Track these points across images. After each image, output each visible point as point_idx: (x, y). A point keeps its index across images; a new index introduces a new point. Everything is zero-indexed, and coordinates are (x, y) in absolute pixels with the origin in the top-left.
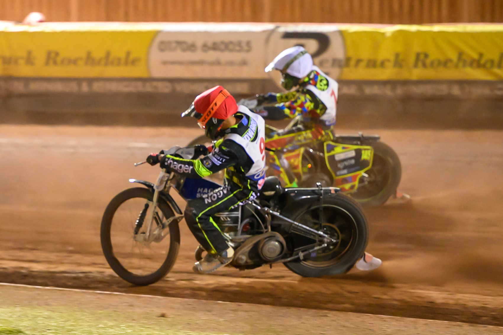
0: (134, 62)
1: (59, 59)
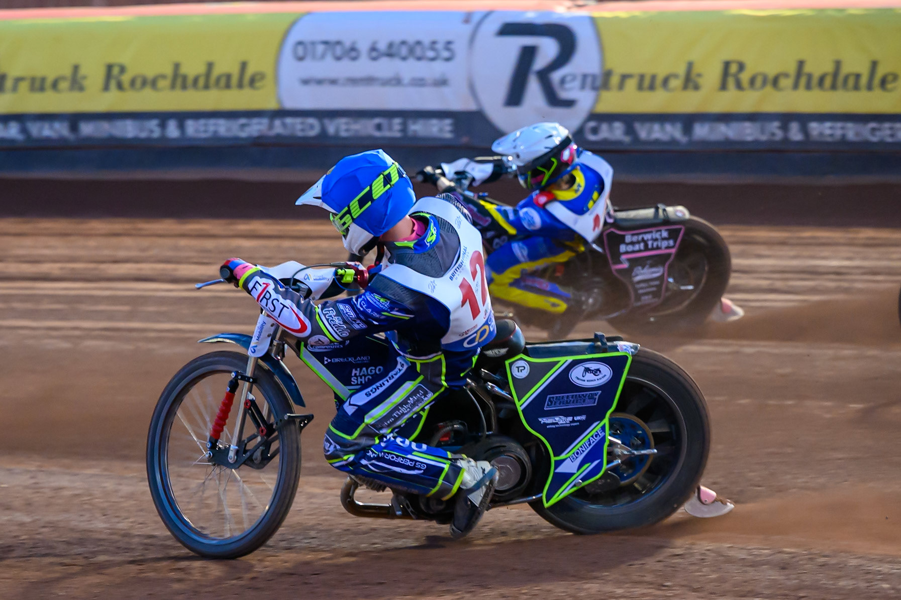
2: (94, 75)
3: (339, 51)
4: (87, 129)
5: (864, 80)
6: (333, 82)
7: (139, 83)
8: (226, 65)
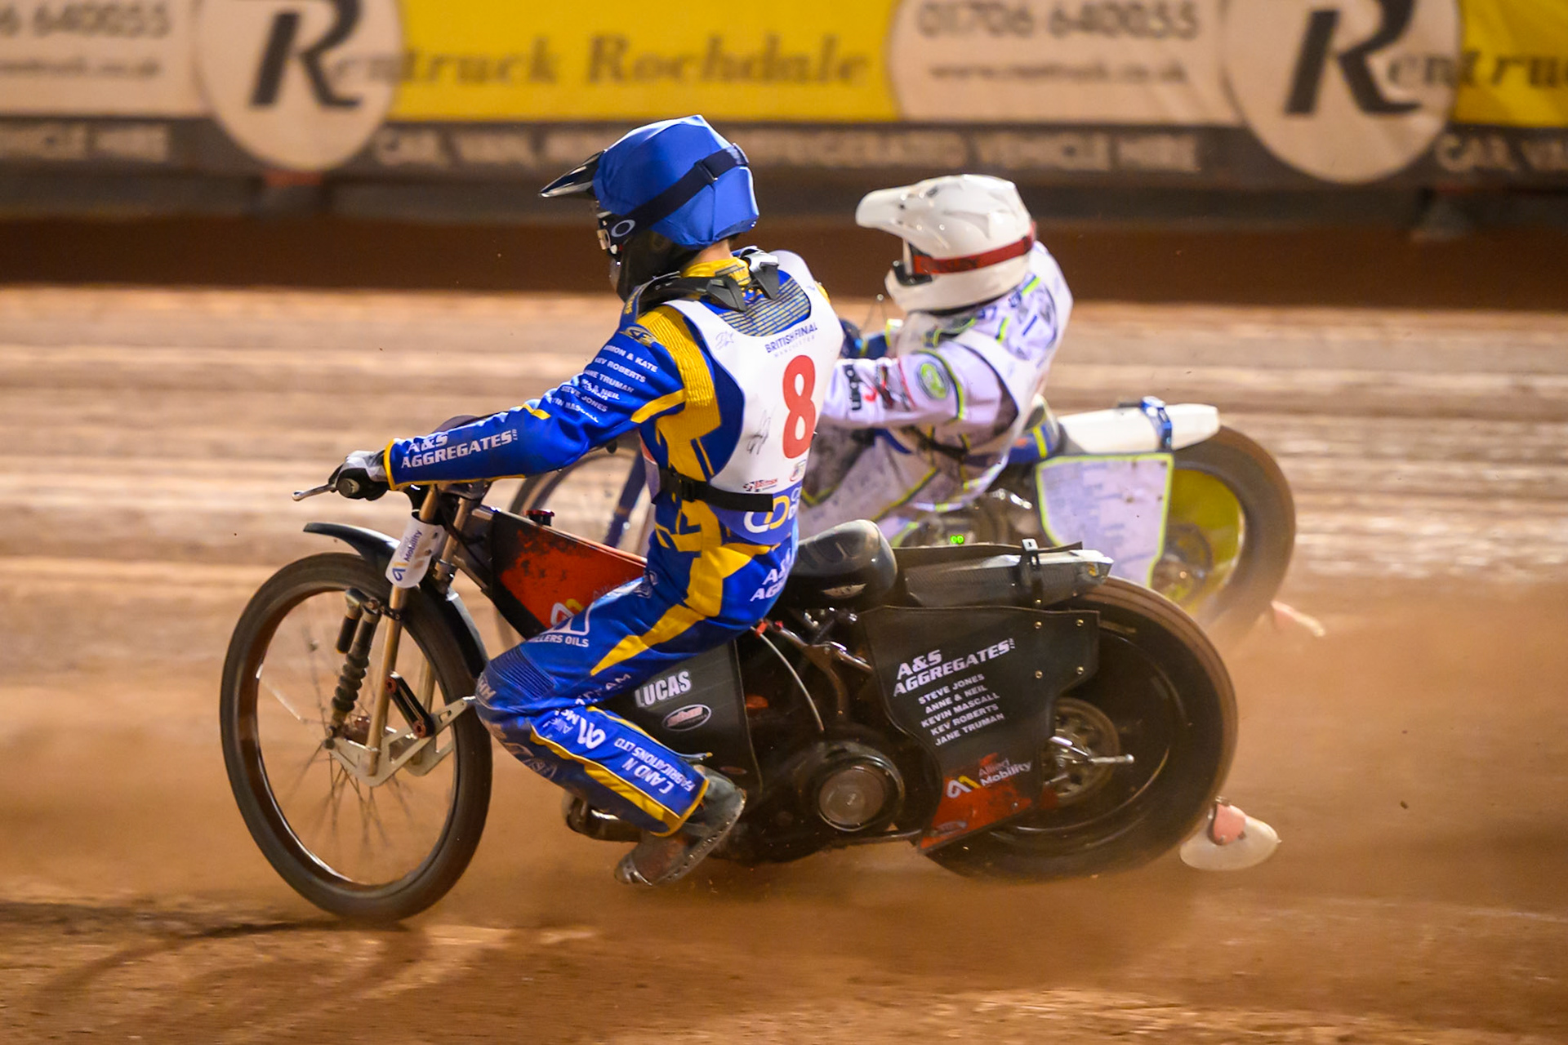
0: (847, 71)
1: (628, 61)
3: (996, 18)
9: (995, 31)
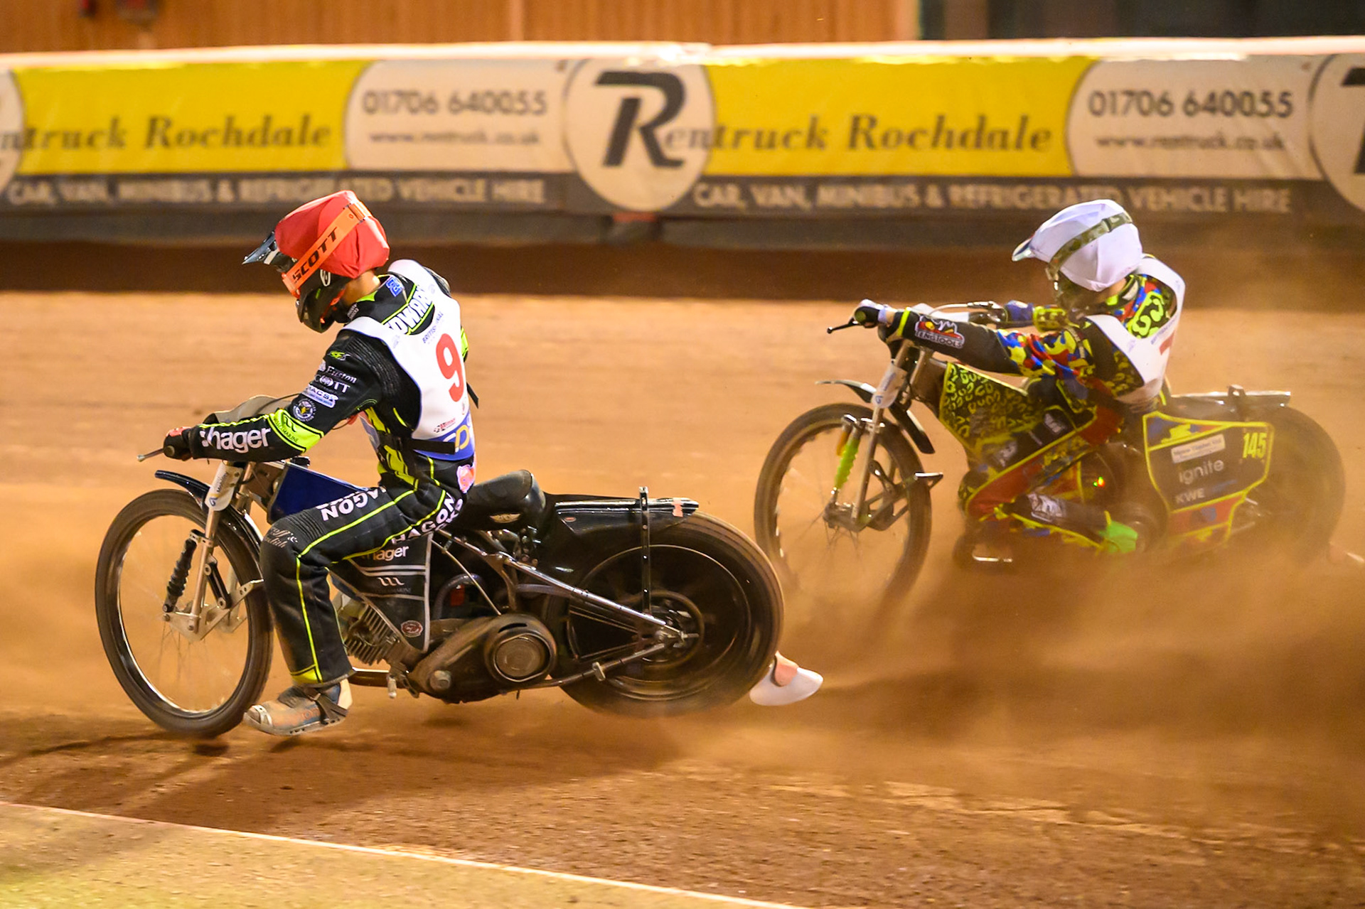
2: (135, 130)
3: (415, 102)
4: (127, 192)
5: (1012, 138)
6: (408, 138)
7: (186, 138)
8: (286, 119)
9: (413, 111)
